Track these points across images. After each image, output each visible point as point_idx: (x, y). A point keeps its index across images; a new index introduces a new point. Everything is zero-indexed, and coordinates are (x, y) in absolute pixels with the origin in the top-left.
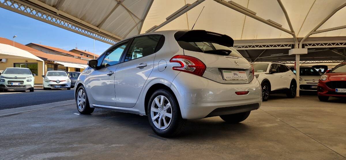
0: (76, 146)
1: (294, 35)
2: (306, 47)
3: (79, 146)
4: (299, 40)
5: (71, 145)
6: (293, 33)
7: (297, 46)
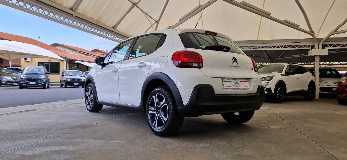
0: (79, 141)
1: (313, 35)
2: (326, 48)
3: (81, 141)
4: (319, 40)
5: (75, 139)
6: (312, 33)
7: (316, 46)
